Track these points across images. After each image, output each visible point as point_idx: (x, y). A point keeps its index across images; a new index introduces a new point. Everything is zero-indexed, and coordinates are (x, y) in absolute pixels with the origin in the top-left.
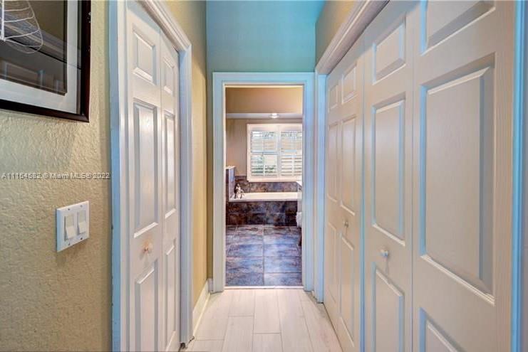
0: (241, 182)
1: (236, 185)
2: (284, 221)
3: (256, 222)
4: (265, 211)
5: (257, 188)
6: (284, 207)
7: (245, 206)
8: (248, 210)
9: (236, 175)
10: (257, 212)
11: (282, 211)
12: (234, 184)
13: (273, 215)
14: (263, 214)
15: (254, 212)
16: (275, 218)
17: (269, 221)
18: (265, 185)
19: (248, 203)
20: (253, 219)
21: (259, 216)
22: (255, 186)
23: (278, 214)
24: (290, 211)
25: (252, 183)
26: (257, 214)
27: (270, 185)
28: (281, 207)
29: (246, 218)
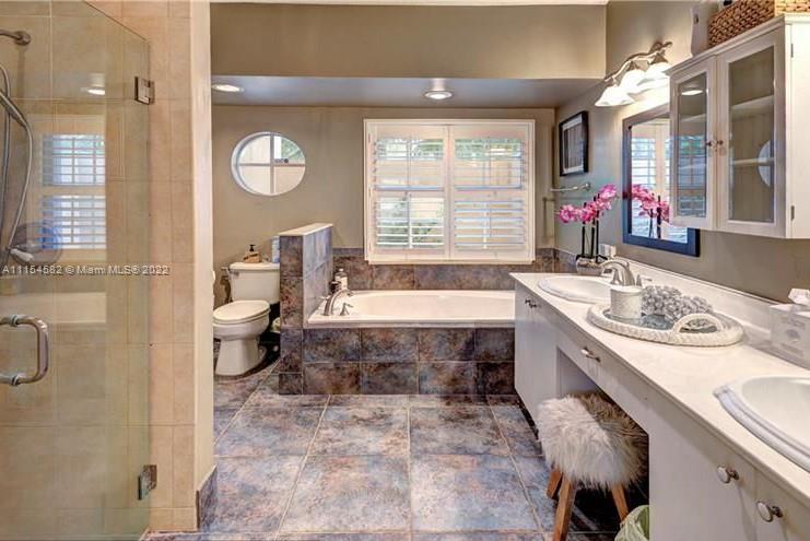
0: (350, 264)
1: (336, 272)
2: (471, 386)
3: (387, 385)
4: (413, 355)
5: (392, 279)
6: (471, 344)
7: (354, 340)
8: (363, 350)
9: (335, 246)
10: (390, 359)
11: (467, 354)
12: (331, 268)
13: (437, 368)
14: (406, 364)
15: (382, 359)
16: (445, 376)
17: (427, 385)
18: (412, 271)
19: (362, 332)
20: (379, 379)
21: (395, 370)
22: (386, 274)
23: (454, 364)
24: (488, 355)
25: (377, 266)
26: (390, 364)
27: (426, 273)
28: (461, 345)
29: (357, 375)
